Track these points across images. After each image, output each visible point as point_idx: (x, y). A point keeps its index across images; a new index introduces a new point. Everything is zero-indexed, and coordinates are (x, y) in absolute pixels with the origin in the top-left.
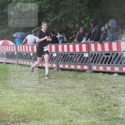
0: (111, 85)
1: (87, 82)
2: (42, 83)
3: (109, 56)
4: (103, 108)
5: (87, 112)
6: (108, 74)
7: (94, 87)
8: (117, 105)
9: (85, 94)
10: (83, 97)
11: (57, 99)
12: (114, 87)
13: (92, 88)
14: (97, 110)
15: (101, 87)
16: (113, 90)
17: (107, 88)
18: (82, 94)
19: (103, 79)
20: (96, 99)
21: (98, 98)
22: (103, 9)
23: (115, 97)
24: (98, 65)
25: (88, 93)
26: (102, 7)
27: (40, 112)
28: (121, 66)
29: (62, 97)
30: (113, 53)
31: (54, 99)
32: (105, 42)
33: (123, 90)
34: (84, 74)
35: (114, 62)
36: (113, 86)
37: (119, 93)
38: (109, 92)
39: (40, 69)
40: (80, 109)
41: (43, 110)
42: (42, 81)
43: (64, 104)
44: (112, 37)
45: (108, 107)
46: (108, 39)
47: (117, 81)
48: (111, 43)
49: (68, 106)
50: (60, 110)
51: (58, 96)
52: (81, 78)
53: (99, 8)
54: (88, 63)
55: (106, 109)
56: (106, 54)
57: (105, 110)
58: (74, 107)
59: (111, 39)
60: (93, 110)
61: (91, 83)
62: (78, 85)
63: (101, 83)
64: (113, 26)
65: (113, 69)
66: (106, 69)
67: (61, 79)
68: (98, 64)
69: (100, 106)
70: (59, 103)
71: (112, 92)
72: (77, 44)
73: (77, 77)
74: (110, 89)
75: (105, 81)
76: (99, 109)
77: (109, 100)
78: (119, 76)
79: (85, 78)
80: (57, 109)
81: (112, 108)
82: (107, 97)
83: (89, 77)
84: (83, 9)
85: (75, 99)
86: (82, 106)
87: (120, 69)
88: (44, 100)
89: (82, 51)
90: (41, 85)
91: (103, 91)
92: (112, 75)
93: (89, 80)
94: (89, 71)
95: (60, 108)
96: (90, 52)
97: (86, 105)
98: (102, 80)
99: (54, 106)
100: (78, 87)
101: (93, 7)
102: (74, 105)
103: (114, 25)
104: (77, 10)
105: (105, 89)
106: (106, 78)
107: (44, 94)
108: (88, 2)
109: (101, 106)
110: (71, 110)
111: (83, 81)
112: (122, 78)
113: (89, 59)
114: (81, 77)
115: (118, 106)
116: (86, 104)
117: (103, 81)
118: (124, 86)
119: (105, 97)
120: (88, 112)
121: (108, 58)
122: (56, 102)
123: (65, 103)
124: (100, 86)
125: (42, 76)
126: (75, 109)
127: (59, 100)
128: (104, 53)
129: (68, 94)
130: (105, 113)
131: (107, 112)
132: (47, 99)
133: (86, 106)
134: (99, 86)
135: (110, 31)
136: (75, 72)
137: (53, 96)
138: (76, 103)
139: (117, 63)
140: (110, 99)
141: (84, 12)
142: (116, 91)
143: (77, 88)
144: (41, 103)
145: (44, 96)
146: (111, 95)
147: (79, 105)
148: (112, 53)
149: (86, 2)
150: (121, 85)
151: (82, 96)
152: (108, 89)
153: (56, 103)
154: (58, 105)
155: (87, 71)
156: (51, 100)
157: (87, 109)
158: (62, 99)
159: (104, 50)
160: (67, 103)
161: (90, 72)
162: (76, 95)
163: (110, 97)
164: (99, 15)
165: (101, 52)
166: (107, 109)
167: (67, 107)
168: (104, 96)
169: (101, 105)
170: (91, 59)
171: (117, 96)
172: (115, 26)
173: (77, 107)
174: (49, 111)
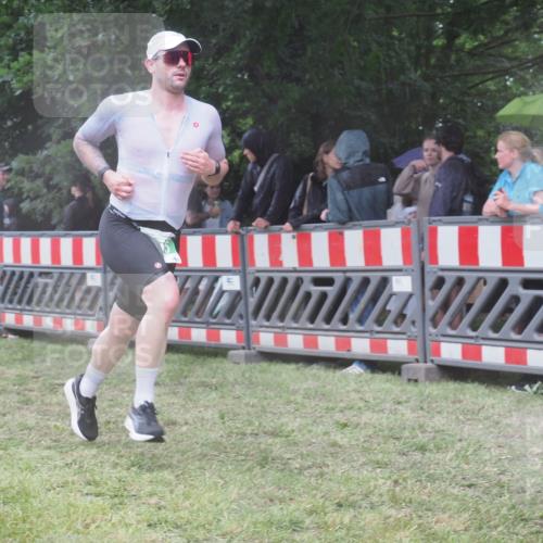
0: (331, 417)
1: (229, 401)
2: (33, 403)
3: (332, 291)
4: (287, 519)
5: (219, 532)
6: (323, 368)
7: (260, 424)
8: (353, 505)
9: (216, 453)
10: (207, 467)
11: (91, 478)
12: (345, 425)
13: (250, 428)
14: (264, 524)
15: (290, 425)
16: (338, 437)
17: (314, 429)
18: (205, 456)
19: (299, 389)
20: (263, 476)
21: (273, 475)
22: (311, 87)
23: (346, 466)
24: (283, 328)
25: (228, 450)
26: (307, 77)
27: (9, 536)
28: (378, 332)
29: (115, 465)
30: (348, 274)
31: (75, 478)
32: (314, 229)
33: (384, 437)
34: (217, 368)
35: (353, 317)
36: (343, 421)
37: (366, 450)
38: (323, 448)
39: (25, 343)
40: (188, 522)
41: (21, 525)
42: (31, 393)
43: (119, 497)
44: (344, 206)
45: (311, 513)
46: (327, 215)
47: (361, 399)
48: (342, 234)
49: (138, 506)
50: (97, 527)
51: (96, 465)
52: (204, 385)
53: (298, 80)
54: (241, 317)
55: (303, 522)
56: (318, 282)
57: (296, 525)
58: (163, 511)
59: (342, 217)
60: (245, 525)
61: (247, 405)
62: (188, 416)
63: (290, 408)
64: (351, 162)
65: (344, 344)
66: (315, 344)
67: (115, 386)
68: (281, 324)
69: (275, 510)
70: (98, 495)
71: (334, 444)
72: (194, 234)
73: (186, 377)
74: (326, 433)
75: (307, 396)
76: (270, 523)
77: (320, 481)
78: (368, 375)
79: (221, 385)
80: (88, 521)
81: (329, 519)
82: (309, 467)
83: (239, 380)
84: (228, 82)
85: (172, 477)
86: (198, 509)
87: (374, 347)
88: (34, 481)
89: (214, 264)
90: (23, 412)
91: (295, 444)
92: (339, 373)
93: (238, 390)
94: (242, 352)
95: (100, 516)
96: (249, 269)
97: (217, 505)
98: (295, 392)
99: (72, 510)
100: (191, 421)
101: (269, 76)
102: (163, 503)
103: (359, 156)
104: (200, 86)
105: (305, 431)
106: (311, 384)
107: (36, 453)
108: (248, 51)
109: (282, 509)
110: (150, 525)
111: (214, 395)
112: (383, 386)
113: (242, 302)
114: (204, 379)
115: (354, 507)
116: (219, 499)
117: (299, 398)
118: (388, 418)
119: (301, 470)
120: (224, 535)
121: (324, 296)
122: (85, 492)
123: (126, 493)
124: (284, 420)
125: (32, 374)
126: (166, 522)
127: (97, 478)
128: (307, 277)
129: (142, 454)
130: (297, 537)
131: (305, 536)
132: (45, 476)
133: (215, 509)
134: (279, 419)
135: (339, 182)
136: (182, 356)
137: (75, 461)
138: (172, 492)
139: (361, 321)
140: (322, 475)
141: (231, 97)
142: (353, 443)
143: (184, 428)
144: (18, 493)
145: (33, 464)
146: (329, 461)
147: (187, 503)
148: (341, 274)
149: (242, 51)
150: (376, 416)
151: (204, 462)
152: (319, 431)
153: (87, 494)
154: (91, 502)
155: (231, 352)
156: (63, 480)
157: (219, 520)
158: (116, 473)
159: (310, 262)
160: (133, 493)
161: (248, 359)
162: (178, 456)
163: (325, 469)
164: (293, 110)
165: (295, 271)
166: (308, 521)
167: (130, 513)
168: (298, 466)
169: (281, 502)
170: (253, 301)
171: (354, 464)
172: (361, 160)
173: (177, 514)
174: (51, 532)
